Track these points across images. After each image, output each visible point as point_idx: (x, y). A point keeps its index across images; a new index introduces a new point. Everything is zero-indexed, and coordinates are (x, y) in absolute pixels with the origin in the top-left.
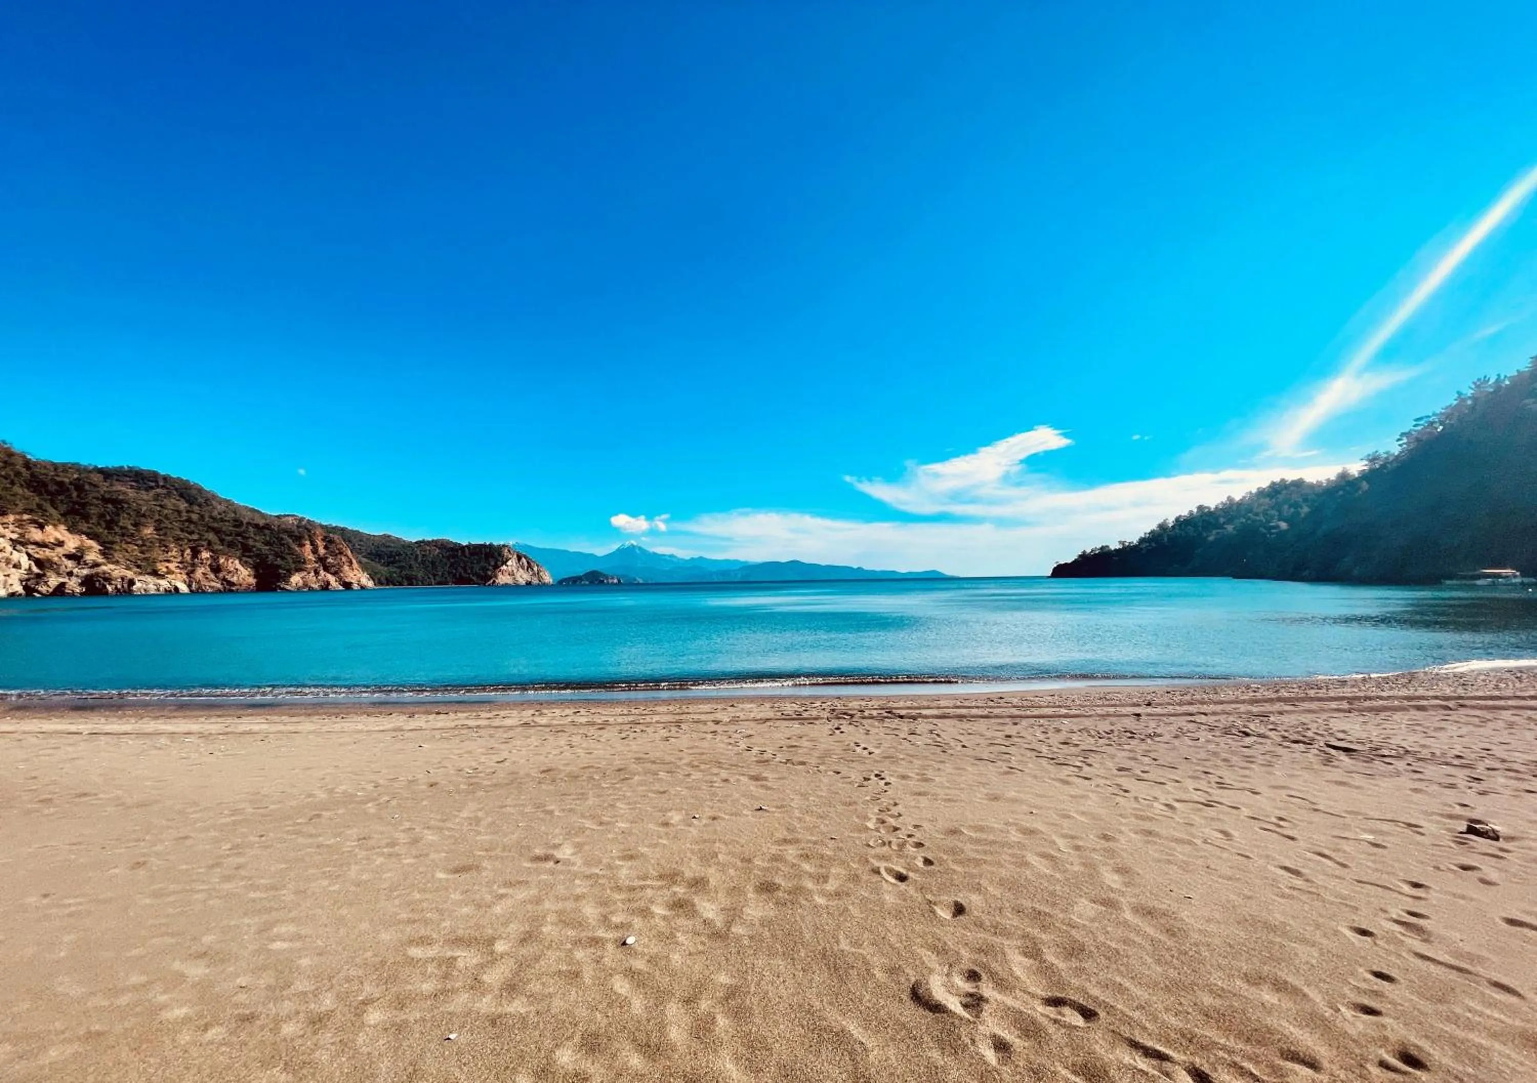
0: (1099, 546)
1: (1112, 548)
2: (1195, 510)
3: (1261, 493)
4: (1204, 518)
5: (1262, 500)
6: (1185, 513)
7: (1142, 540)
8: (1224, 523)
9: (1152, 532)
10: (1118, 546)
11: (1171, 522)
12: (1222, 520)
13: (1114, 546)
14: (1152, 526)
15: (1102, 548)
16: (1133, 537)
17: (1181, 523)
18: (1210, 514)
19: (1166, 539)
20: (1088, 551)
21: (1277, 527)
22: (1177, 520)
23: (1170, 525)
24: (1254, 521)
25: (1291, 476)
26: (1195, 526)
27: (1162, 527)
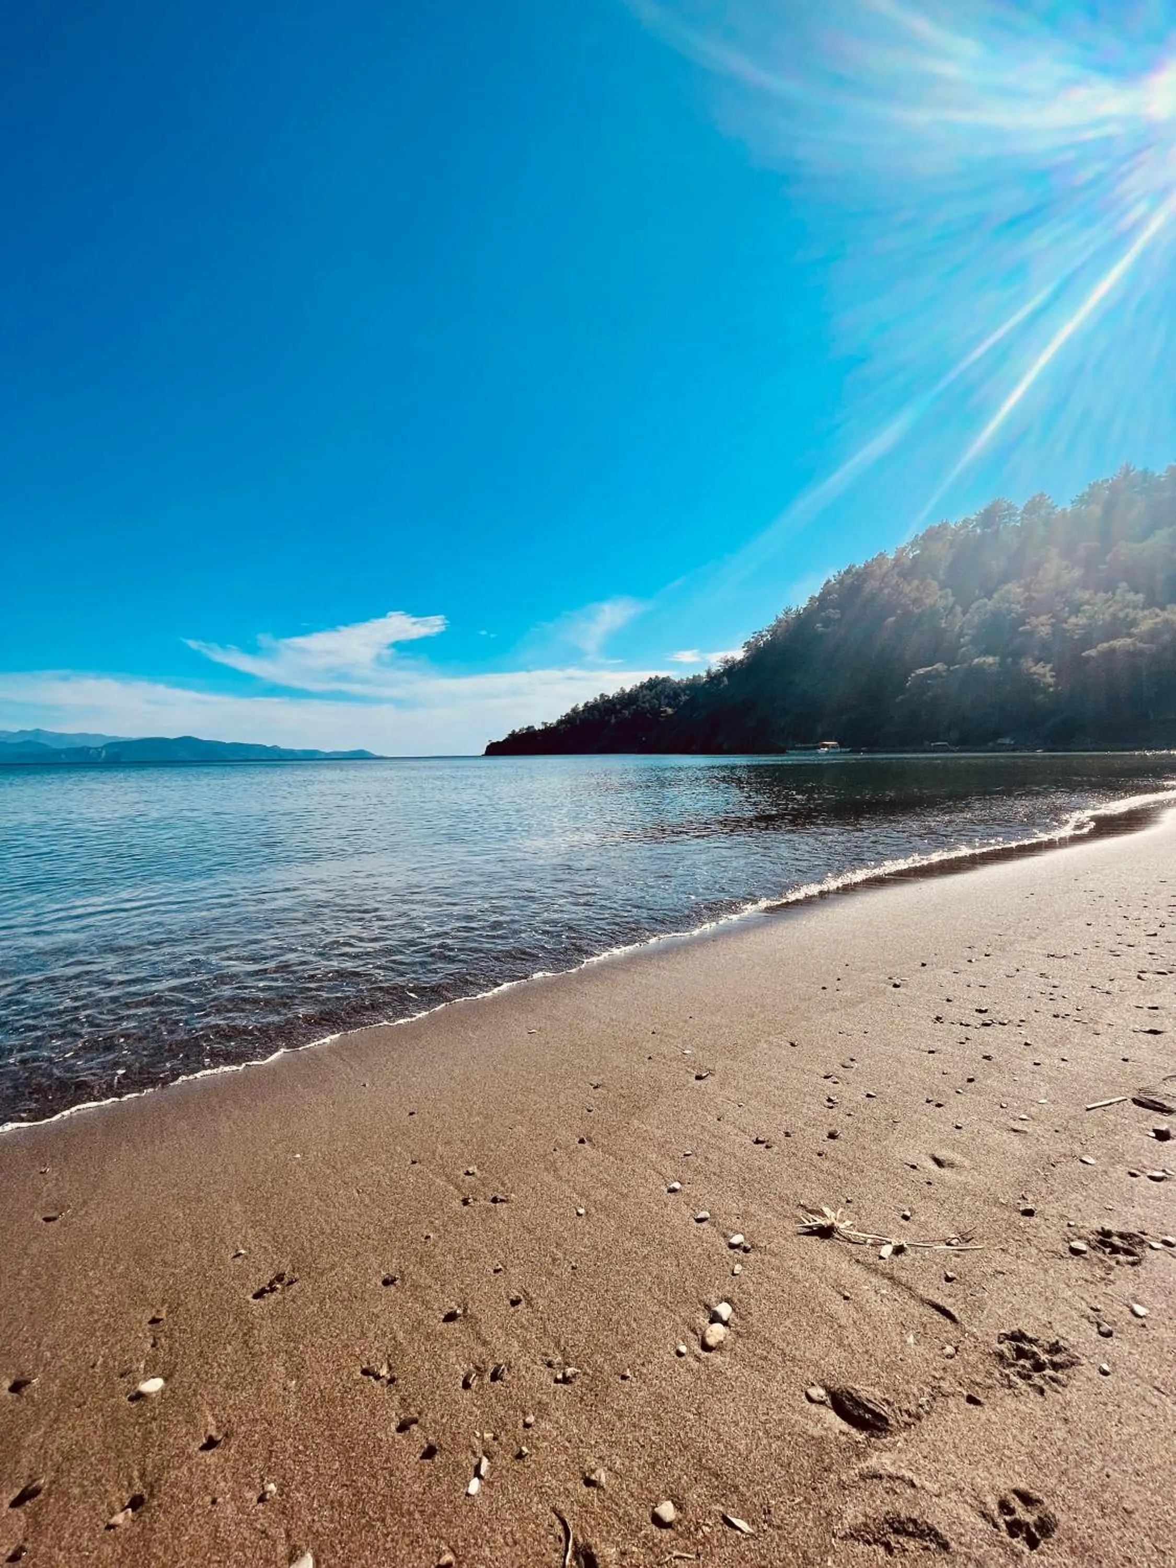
0: (526, 727)
1: (537, 728)
2: (598, 698)
3: (643, 686)
4: (606, 704)
5: (645, 692)
6: (591, 700)
7: (560, 722)
8: (621, 709)
9: (567, 715)
10: (541, 727)
11: (581, 707)
12: (618, 707)
13: (538, 727)
14: (568, 710)
15: (529, 728)
16: (552, 720)
17: (589, 708)
18: (609, 701)
19: (578, 722)
20: (517, 730)
21: (665, 711)
22: (586, 705)
23: (581, 709)
24: (643, 708)
25: (662, 675)
26: (599, 711)
27: (574, 710)
